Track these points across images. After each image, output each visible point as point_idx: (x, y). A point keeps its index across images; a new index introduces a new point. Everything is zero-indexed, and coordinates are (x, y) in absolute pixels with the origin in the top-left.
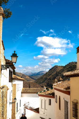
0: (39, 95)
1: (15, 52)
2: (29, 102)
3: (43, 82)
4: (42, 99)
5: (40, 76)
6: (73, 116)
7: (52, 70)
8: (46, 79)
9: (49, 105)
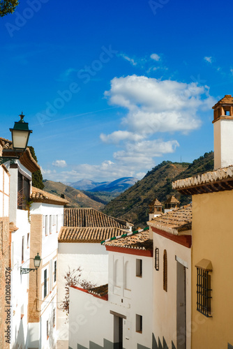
0: (107, 246)
1: (22, 117)
2: (81, 269)
3: (126, 210)
4: (117, 260)
5: (119, 191)
6: (198, 309)
7: (154, 175)
8: (137, 200)
9: (137, 276)
